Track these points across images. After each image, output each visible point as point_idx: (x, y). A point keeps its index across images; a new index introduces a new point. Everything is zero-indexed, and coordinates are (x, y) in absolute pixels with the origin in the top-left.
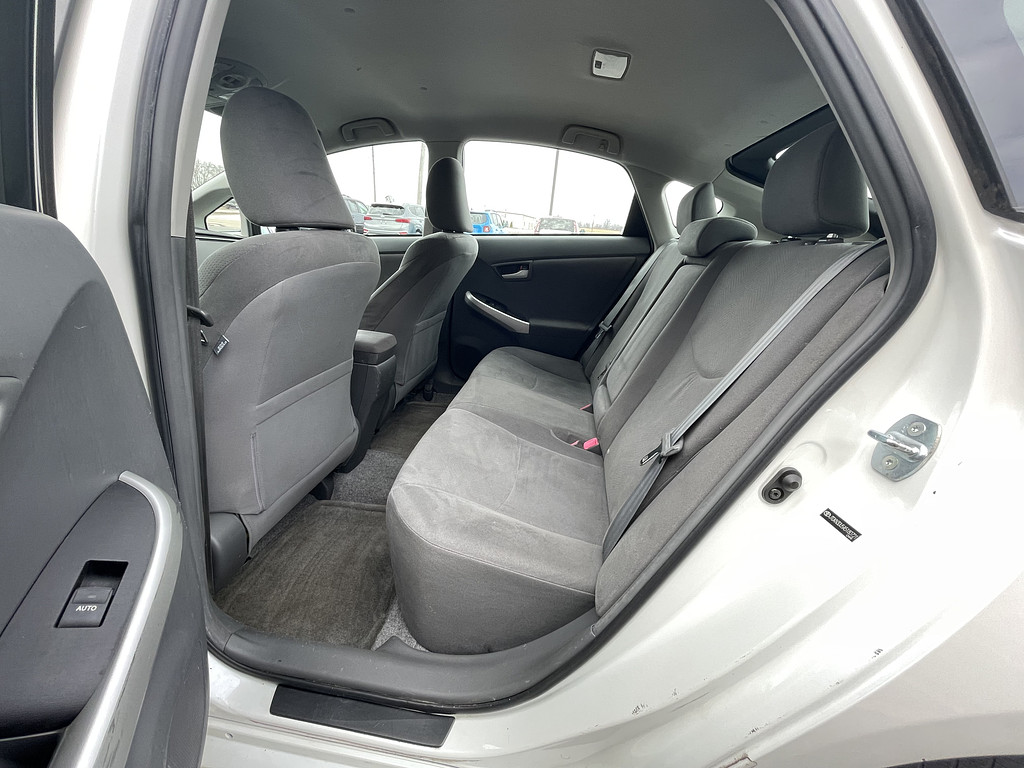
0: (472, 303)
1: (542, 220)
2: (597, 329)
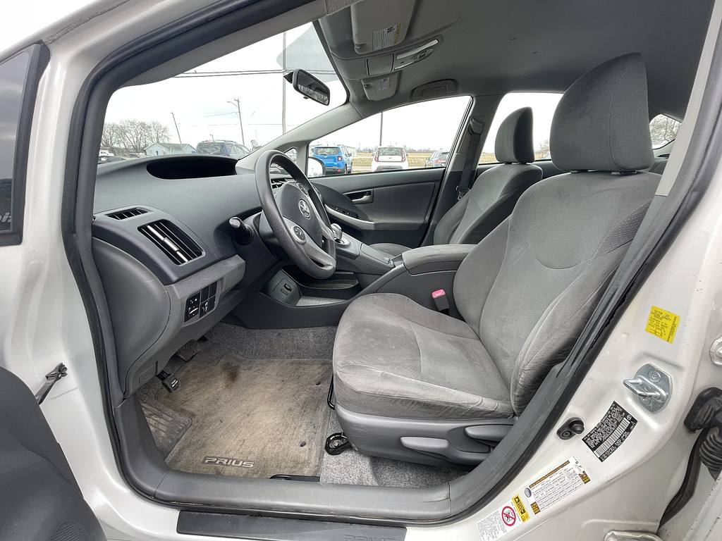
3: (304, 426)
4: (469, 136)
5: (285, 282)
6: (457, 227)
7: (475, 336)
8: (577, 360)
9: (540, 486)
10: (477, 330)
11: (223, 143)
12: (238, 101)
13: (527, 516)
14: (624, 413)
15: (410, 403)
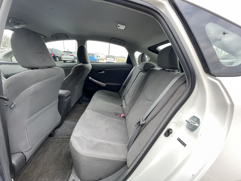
0: (91, 79)
1: (107, 56)
2: (122, 85)
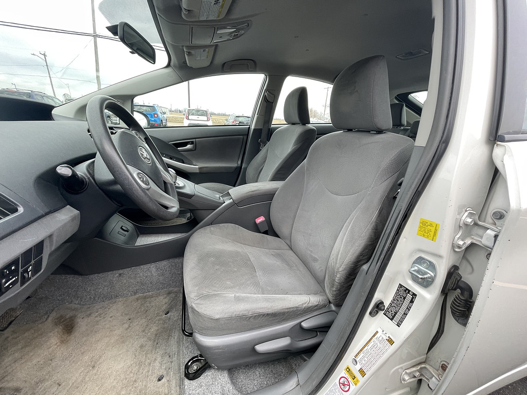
3: (159, 359)
4: (265, 103)
5: (121, 224)
6: (262, 169)
7: (288, 248)
8: (380, 261)
9: (362, 355)
10: (289, 244)
11: (29, 93)
12: (44, 55)
13: (358, 381)
14: (407, 291)
15: (262, 316)
